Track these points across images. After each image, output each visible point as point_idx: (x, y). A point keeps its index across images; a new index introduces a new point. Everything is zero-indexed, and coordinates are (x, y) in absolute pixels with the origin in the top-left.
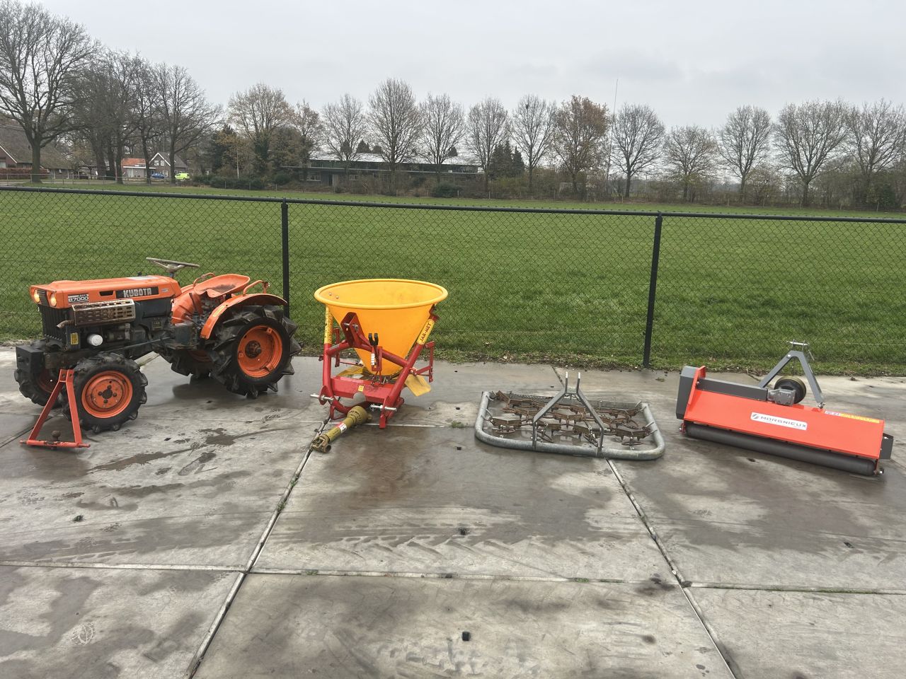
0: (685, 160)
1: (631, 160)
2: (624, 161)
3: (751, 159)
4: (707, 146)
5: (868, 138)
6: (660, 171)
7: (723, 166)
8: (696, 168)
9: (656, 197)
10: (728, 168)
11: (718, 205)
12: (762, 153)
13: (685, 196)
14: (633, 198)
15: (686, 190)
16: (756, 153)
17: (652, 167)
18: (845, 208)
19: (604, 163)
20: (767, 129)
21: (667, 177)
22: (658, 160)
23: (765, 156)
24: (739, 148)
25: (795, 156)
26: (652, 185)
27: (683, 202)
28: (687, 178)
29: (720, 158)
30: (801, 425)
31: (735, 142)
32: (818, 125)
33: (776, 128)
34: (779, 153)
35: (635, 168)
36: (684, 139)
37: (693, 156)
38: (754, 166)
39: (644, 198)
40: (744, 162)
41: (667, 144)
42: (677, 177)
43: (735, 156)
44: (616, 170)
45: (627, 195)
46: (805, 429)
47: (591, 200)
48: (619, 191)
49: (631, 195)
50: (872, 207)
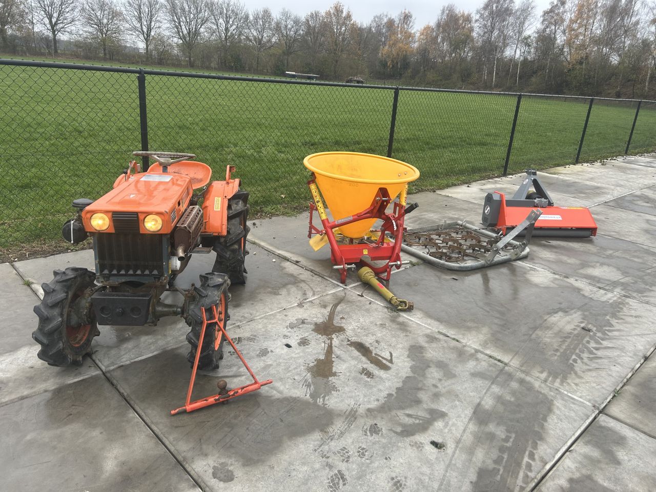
0: (99, 23)
1: (54, 20)
2: (47, 21)
3: (149, 29)
4: (115, 15)
5: (221, 21)
6: (81, 32)
7: (130, 32)
8: (109, 32)
9: (82, 54)
10: (134, 34)
11: (133, 63)
12: (157, 25)
13: (105, 54)
14: (62, 54)
15: (105, 50)
16: (153, 24)
17: (73, 28)
18: (215, 69)
19: (28, 21)
20: (158, 6)
21: (87, 38)
22: (77, 23)
23: (159, 27)
24: (140, 19)
25: (178, 28)
26: (77, 44)
27: (105, 59)
28: (104, 40)
29: (127, 26)
30: (558, 217)
31: (136, 13)
32: (190, 8)
33: (162, 6)
34: (168, 25)
35: (58, 27)
36: (96, 7)
37: (105, 21)
38: (152, 33)
39: (72, 55)
40: (145, 30)
41: (83, 9)
42: (95, 38)
43: (138, 25)
44: (41, 27)
45: (56, 51)
46: (561, 219)
47: (23, 54)
48: (48, 47)
49: (59, 51)
50: (230, 69)
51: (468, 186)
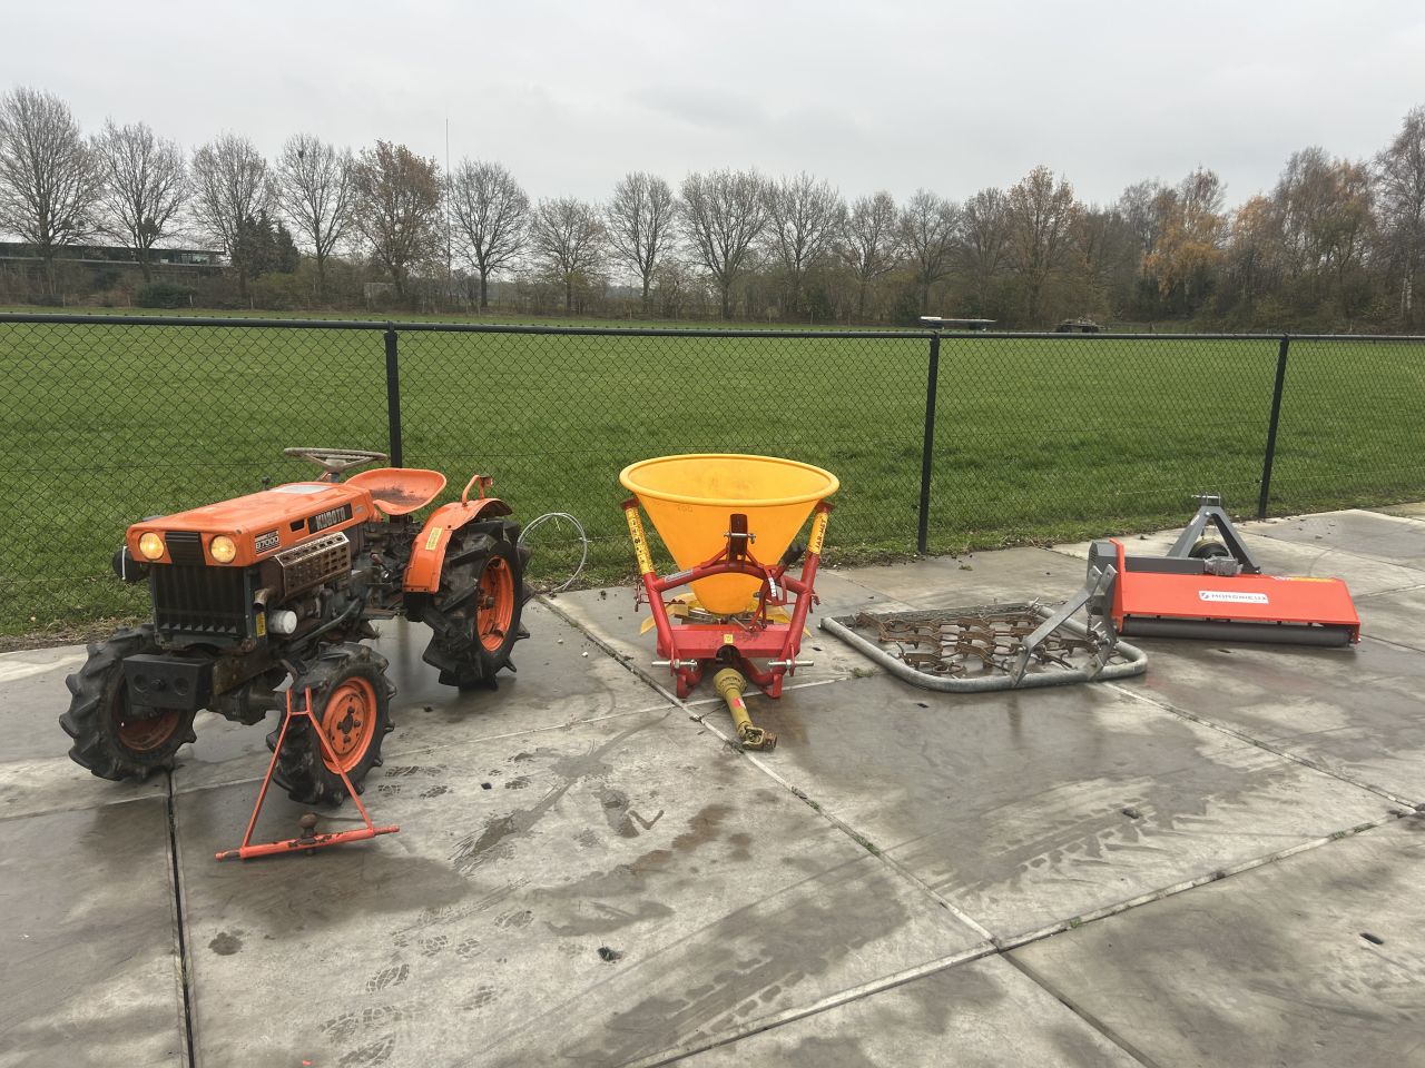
0: (563, 249)
1: (484, 248)
2: (472, 250)
3: (652, 250)
4: (591, 230)
5: (790, 225)
6: (529, 266)
7: (617, 261)
8: (578, 263)
9: (529, 306)
10: (624, 263)
11: (617, 318)
12: (667, 242)
13: (569, 304)
14: (494, 308)
15: (569, 296)
16: (658, 242)
17: (516, 260)
18: (774, 320)
19: (441, 253)
20: (669, 208)
21: (539, 276)
22: (524, 250)
23: (670, 247)
24: (635, 235)
25: (706, 244)
26: (520, 287)
27: (568, 314)
28: (569, 278)
29: (612, 249)
30: (1260, 598)
31: (628, 225)
32: (731, 206)
33: (678, 206)
34: (687, 242)
35: (490, 260)
36: (558, 218)
37: (573, 243)
38: (657, 260)
39: (510, 308)
40: (644, 254)
41: (535, 225)
42: (554, 275)
43: (632, 246)
44: (462, 262)
45: (484, 304)
46: (1266, 601)
47: (429, 311)
48: (472, 297)
49: (489, 303)
50: (804, 318)
51: (1142, 538)
